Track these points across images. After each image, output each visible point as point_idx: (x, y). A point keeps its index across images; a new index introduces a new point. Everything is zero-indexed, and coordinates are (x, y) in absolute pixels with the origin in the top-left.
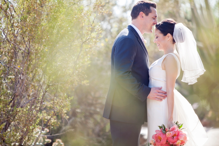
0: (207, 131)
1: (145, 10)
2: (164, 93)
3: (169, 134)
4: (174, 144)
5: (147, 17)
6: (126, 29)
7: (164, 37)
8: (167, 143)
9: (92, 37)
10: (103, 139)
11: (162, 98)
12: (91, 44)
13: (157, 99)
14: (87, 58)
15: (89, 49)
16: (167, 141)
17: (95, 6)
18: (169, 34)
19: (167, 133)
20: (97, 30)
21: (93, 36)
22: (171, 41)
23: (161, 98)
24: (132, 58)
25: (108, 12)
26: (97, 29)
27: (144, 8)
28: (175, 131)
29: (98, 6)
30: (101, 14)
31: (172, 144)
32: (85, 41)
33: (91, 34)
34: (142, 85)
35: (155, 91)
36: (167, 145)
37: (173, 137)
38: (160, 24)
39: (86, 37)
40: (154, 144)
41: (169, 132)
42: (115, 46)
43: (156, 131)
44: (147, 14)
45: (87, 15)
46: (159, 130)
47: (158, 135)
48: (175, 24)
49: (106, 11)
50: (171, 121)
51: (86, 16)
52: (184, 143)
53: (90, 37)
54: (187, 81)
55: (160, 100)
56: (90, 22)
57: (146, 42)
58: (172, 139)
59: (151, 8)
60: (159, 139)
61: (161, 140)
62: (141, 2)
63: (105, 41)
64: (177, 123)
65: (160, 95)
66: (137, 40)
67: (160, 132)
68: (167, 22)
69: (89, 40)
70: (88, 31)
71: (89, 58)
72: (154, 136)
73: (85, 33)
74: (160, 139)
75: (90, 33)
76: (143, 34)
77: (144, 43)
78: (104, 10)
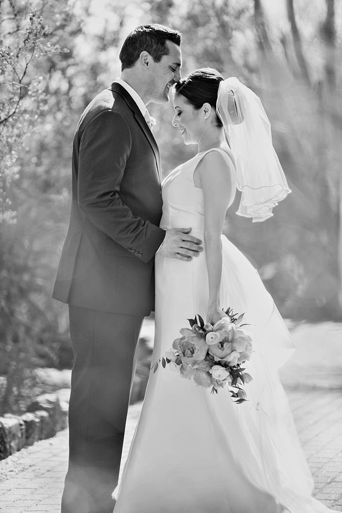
0: (291, 330)
1: (154, 48)
2: (195, 241)
3: (212, 338)
4: (224, 359)
5: (157, 64)
6: (107, 90)
7: (196, 111)
8: (208, 358)
9: (23, 109)
10: (52, 348)
11: (190, 253)
12: (20, 125)
13: (179, 256)
14: (9, 160)
15: (14, 138)
16: (208, 354)
17: (27, 35)
18: (207, 105)
19: (209, 336)
20: (34, 92)
21: (24, 106)
22: (212, 122)
23: (189, 255)
24: (121, 162)
25: (60, 50)
26: (35, 90)
27: (152, 42)
28: (225, 331)
29: (36, 35)
30: (42, 54)
31: (220, 360)
32: (6, 120)
33: (19, 102)
34: (145, 223)
35: (176, 238)
36: (207, 362)
37: (222, 344)
38: (185, 81)
39: (7, 110)
40: (176, 361)
41: (211, 333)
42: (82, 131)
43: (182, 331)
44: (157, 59)
45: (9, 57)
46: (188, 329)
47: (186, 340)
48: (220, 79)
49: (55, 47)
50: (216, 308)
51: (6, 59)
52: (246, 359)
53: (17, 111)
54: (248, 214)
55: (186, 258)
56: (17, 74)
57: (155, 124)
58: (220, 349)
59: (169, 43)
60: (189, 349)
61: (193, 352)
62: (145, 29)
63: (55, 118)
64: (227, 313)
65: (187, 247)
66: (133, 119)
67: (191, 333)
68: (200, 76)
69: (14, 117)
70: (13, 96)
71: (14, 160)
72: (178, 341)
73: (6, 99)
74: (191, 349)
75: (16, 99)
76: (147, 104)
77: (149, 125)
78: (50, 46)
